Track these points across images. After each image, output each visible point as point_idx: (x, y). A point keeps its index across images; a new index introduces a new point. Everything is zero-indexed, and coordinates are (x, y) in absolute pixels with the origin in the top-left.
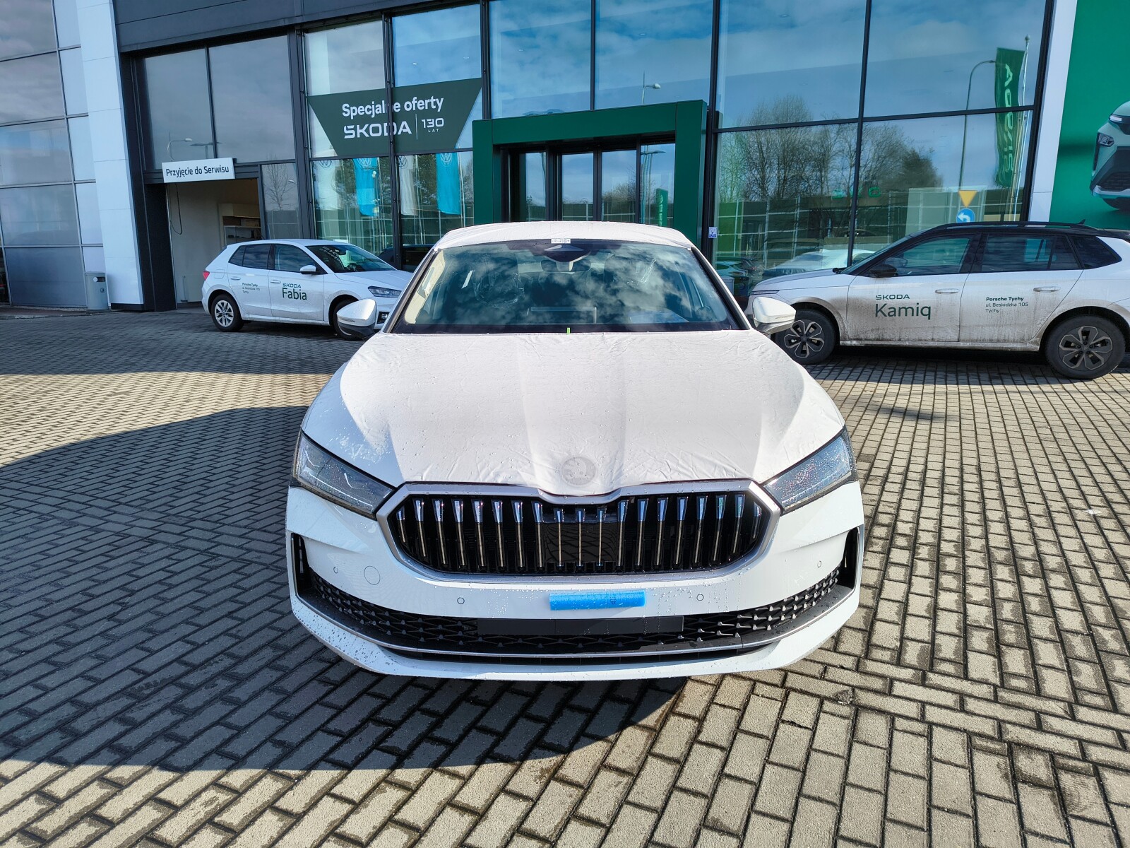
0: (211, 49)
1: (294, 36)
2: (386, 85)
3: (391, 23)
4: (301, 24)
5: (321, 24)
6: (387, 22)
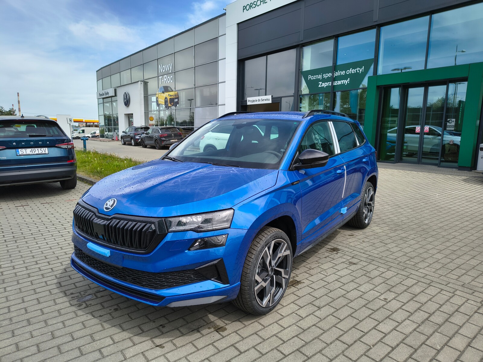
0: (268, 56)
1: (299, 49)
2: (333, 65)
3: (337, 40)
4: (302, 44)
5: (310, 43)
6: (336, 39)
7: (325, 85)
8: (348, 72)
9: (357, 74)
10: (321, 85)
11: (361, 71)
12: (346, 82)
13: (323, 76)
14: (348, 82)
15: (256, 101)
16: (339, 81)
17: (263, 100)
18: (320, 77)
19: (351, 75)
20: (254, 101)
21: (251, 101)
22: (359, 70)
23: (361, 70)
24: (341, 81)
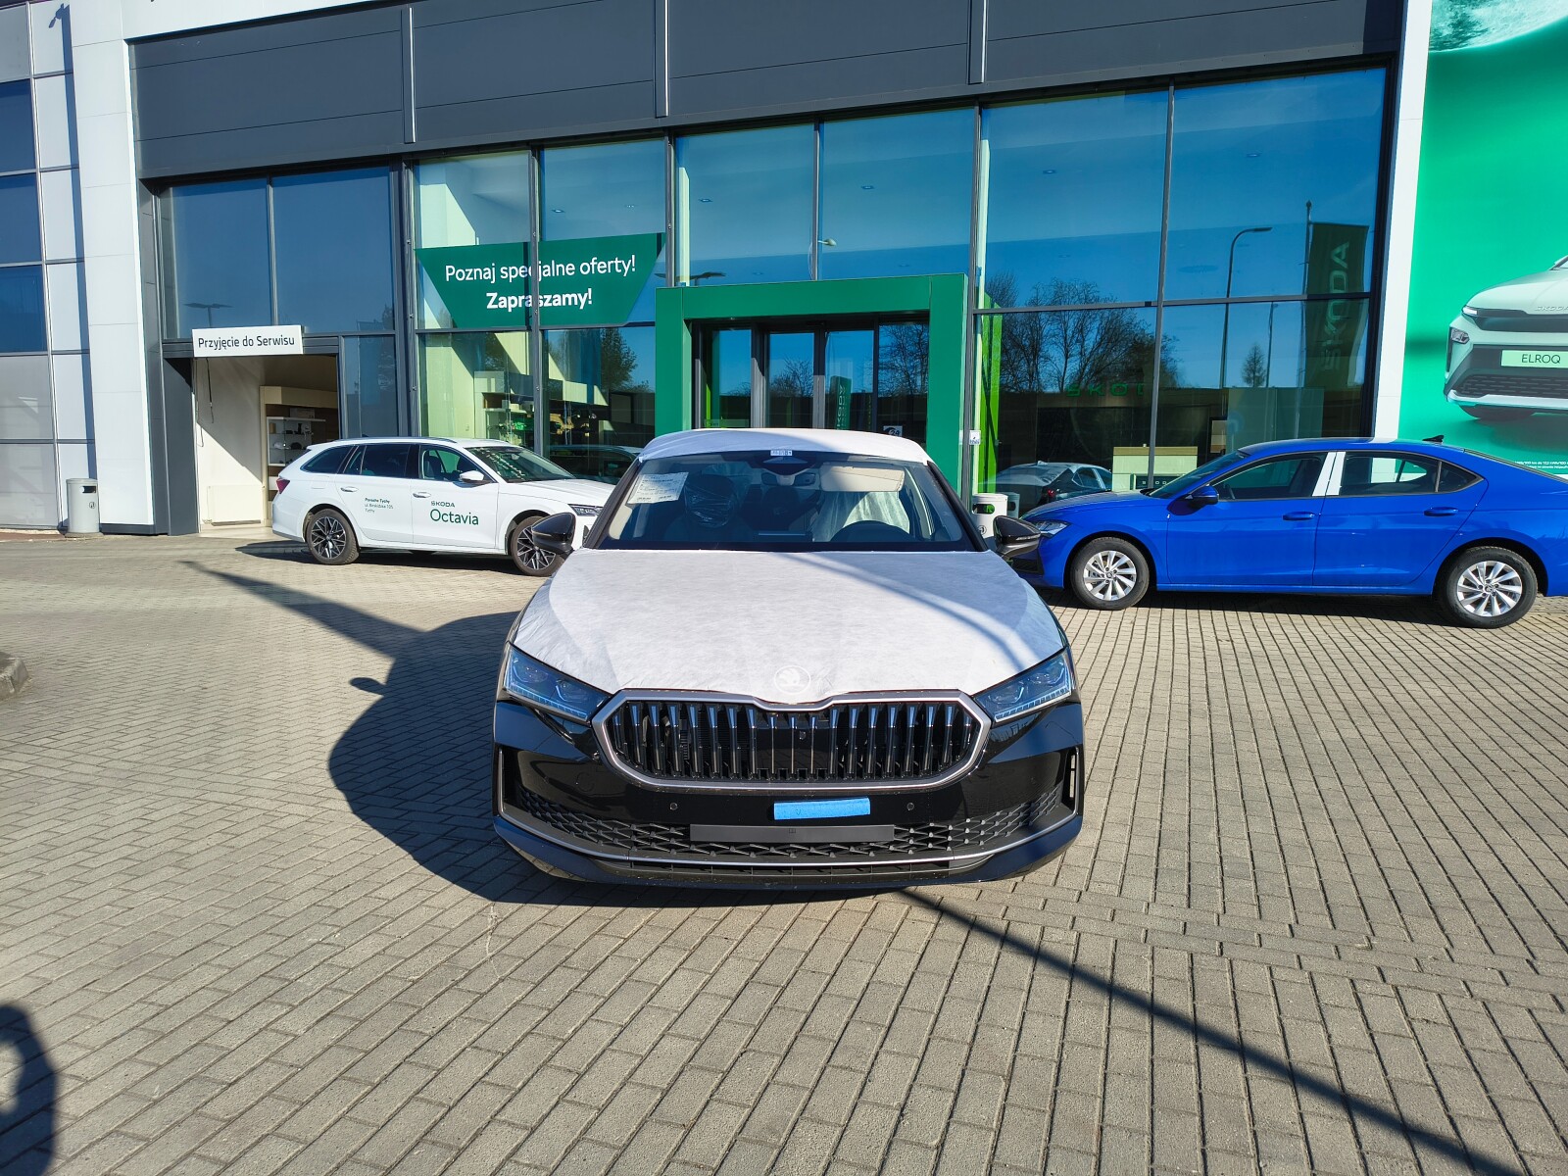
0: (274, 178)
2: (532, 238)
3: (542, 157)
6: (536, 155)
7: (511, 303)
8: (585, 268)
9: (613, 276)
10: (496, 302)
11: (627, 269)
12: (583, 301)
13: (498, 274)
14: (588, 299)
15: (236, 343)
16: (558, 296)
17: (265, 342)
18: (488, 274)
19: (594, 280)
20: (223, 343)
21: (209, 342)
22: (620, 265)
23: (626, 266)
24: (564, 296)
